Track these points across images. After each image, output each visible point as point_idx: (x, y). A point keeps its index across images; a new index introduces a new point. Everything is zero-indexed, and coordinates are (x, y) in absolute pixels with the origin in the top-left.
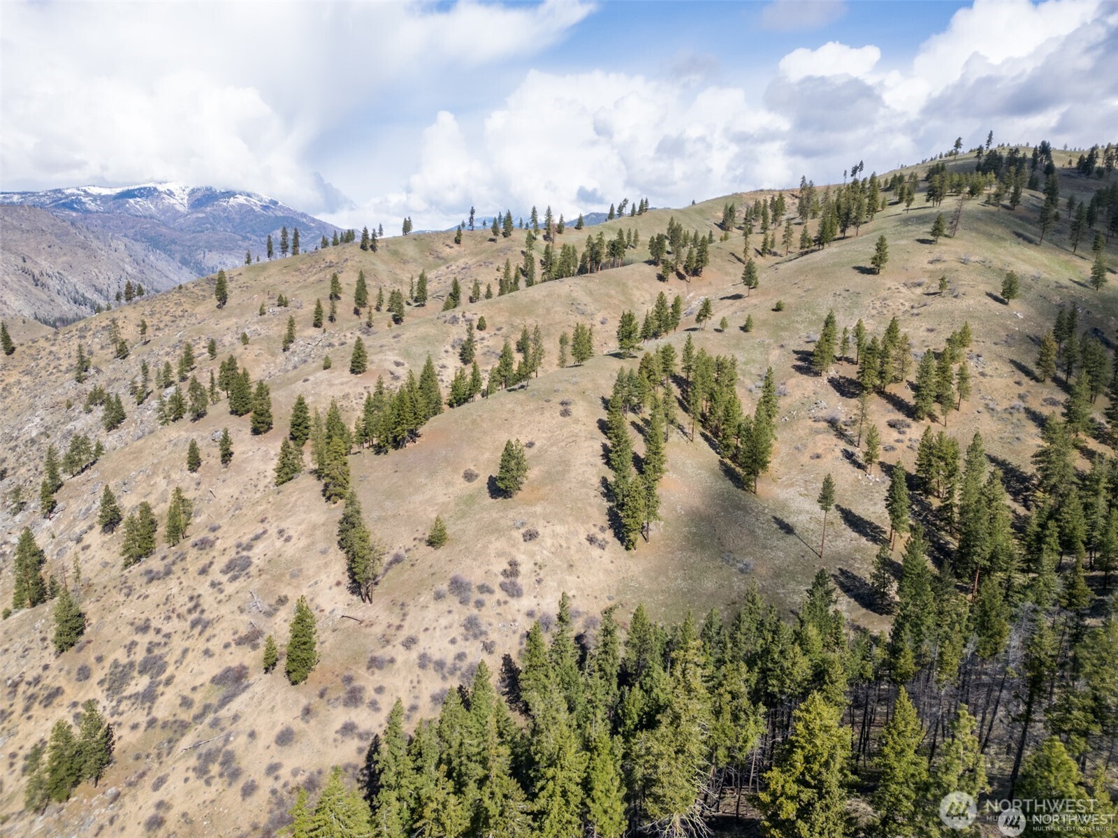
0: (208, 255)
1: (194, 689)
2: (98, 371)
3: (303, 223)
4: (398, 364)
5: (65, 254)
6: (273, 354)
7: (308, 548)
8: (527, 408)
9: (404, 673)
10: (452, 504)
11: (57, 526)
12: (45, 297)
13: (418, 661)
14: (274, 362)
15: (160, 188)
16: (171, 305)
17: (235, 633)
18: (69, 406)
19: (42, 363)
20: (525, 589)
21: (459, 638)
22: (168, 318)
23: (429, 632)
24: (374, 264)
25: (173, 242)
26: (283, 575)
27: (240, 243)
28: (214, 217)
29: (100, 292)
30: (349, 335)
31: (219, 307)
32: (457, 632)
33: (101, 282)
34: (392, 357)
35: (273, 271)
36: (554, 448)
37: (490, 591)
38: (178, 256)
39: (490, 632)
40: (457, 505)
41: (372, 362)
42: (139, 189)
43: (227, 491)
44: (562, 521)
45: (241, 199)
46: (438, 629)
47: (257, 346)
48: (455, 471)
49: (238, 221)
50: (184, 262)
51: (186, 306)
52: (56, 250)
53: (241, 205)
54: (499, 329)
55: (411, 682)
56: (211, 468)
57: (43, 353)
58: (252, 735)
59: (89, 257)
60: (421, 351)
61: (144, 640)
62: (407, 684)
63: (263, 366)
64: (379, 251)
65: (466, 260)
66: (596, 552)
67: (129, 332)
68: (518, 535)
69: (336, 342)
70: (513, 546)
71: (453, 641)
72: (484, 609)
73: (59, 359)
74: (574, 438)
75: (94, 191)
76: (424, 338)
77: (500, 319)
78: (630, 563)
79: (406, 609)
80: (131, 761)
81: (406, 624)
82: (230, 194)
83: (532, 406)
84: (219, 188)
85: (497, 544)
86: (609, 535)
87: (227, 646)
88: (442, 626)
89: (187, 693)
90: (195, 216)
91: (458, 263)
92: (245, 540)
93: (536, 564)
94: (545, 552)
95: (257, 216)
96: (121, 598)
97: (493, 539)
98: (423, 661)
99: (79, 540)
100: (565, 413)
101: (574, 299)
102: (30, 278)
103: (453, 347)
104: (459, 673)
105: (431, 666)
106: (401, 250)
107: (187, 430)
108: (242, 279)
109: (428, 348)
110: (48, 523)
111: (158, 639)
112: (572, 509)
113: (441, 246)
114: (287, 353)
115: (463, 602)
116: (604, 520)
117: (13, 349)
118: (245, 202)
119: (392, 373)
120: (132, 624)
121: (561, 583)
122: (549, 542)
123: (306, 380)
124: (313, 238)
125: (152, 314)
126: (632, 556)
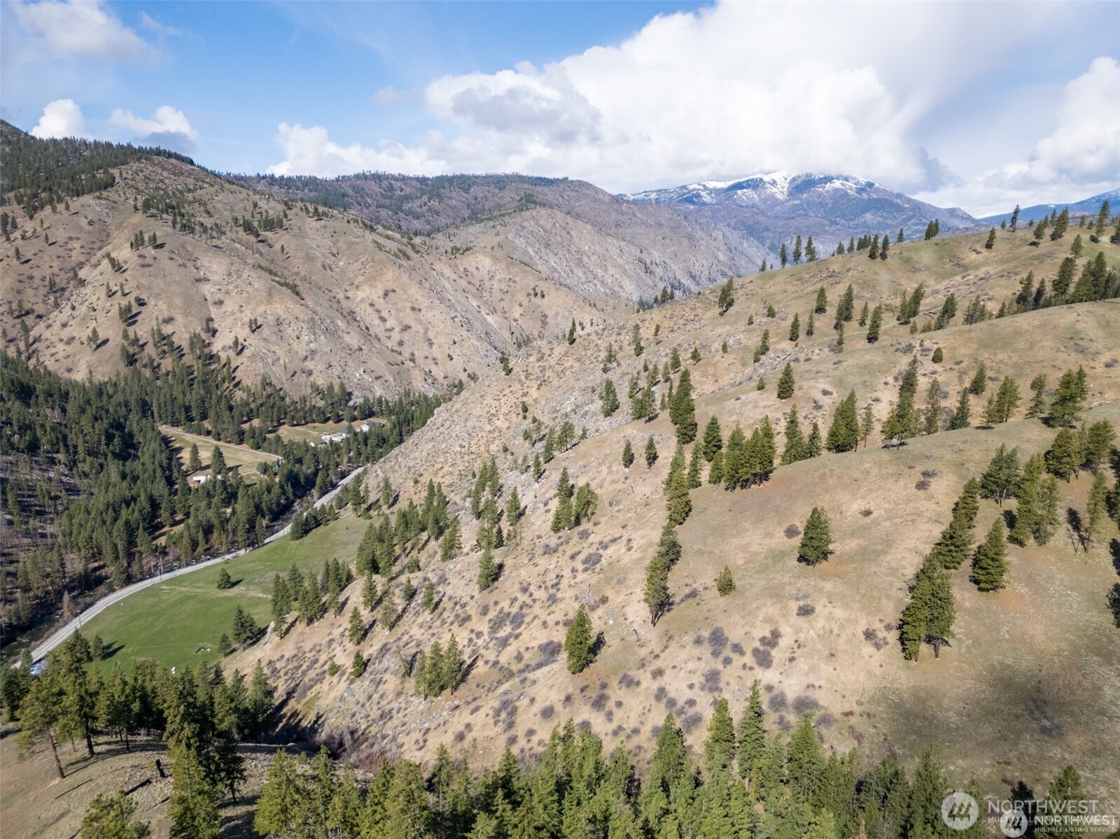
1: (527, 649)
2: (619, 365)
4: (825, 393)
5: (673, 245)
6: (744, 365)
7: (637, 561)
8: (884, 471)
9: (642, 698)
10: (762, 556)
11: (540, 489)
12: (650, 282)
13: (656, 692)
14: (743, 372)
15: (766, 178)
16: (687, 309)
17: (566, 615)
18: (593, 391)
19: (589, 353)
20: (775, 662)
21: (697, 686)
22: (682, 321)
23: (676, 670)
24: (876, 274)
25: (767, 229)
26: (612, 578)
27: (827, 228)
28: (808, 203)
29: (693, 277)
30: (817, 351)
31: (721, 314)
32: (698, 679)
33: (696, 270)
34: (823, 384)
35: (780, 279)
36: (888, 524)
37: (742, 653)
39: (724, 690)
40: (766, 558)
41: (801, 388)
42: (748, 181)
43: (643, 489)
44: (846, 606)
45: (837, 184)
46: (683, 671)
47: (733, 356)
48: (779, 523)
49: (830, 205)
51: (699, 311)
52: (668, 241)
53: (836, 190)
54: (958, 363)
55: (644, 708)
56: (639, 466)
57: (592, 345)
58: (533, 700)
59: (690, 247)
60: (857, 381)
61: (523, 598)
62: (640, 709)
63: (732, 375)
64: (889, 259)
65: (989, 268)
66: (868, 649)
67: (647, 333)
68: (794, 606)
69: (802, 357)
70: (784, 616)
71: (691, 686)
72: (729, 667)
73: (600, 351)
74: (915, 517)
75: (711, 185)
76: (866, 367)
77: (964, 351)
78: (903, 675)
79: (671, 642)
80: (474, 686)
81: (663, 656)
82: (828, 179)
83: (891, 469)
84: (818, 175)
85: (771, 609)
86: (893, 637)
87: (557, 623)
88: (688, 669)
89: (522, 650)
90: (791, 203)
91: (978, 272)
92: (606, 540)
93: (796, 641)
94: (812, 632)
95: (850, 200)
96: (526, 561)
97: (769, 604)
98: (661, 694)
99: (546, 504)
100: (921, 486)
101: (1077, 333)
102: (643, 266)
103: (896, 379)
104: (683, 716)
105: (665, 701)
106: (915, 257)
107: (638, 430)
108: (751, 287)
109: (866, 378)
110: (536, 485)
111: (529, 601)
112: (864, 596)
113: (967, 251)
114: (757, 364)
115: (715, 654)
116: (893, 617)
117: (574, 340)
118: (841, 187)
119: (815, 402)
120: (521, 583)
121: (813, 669)
122: (821, 623)
123: (738, 399)
124: (903, 219)
125: (671, 318)
126: (909, 668)
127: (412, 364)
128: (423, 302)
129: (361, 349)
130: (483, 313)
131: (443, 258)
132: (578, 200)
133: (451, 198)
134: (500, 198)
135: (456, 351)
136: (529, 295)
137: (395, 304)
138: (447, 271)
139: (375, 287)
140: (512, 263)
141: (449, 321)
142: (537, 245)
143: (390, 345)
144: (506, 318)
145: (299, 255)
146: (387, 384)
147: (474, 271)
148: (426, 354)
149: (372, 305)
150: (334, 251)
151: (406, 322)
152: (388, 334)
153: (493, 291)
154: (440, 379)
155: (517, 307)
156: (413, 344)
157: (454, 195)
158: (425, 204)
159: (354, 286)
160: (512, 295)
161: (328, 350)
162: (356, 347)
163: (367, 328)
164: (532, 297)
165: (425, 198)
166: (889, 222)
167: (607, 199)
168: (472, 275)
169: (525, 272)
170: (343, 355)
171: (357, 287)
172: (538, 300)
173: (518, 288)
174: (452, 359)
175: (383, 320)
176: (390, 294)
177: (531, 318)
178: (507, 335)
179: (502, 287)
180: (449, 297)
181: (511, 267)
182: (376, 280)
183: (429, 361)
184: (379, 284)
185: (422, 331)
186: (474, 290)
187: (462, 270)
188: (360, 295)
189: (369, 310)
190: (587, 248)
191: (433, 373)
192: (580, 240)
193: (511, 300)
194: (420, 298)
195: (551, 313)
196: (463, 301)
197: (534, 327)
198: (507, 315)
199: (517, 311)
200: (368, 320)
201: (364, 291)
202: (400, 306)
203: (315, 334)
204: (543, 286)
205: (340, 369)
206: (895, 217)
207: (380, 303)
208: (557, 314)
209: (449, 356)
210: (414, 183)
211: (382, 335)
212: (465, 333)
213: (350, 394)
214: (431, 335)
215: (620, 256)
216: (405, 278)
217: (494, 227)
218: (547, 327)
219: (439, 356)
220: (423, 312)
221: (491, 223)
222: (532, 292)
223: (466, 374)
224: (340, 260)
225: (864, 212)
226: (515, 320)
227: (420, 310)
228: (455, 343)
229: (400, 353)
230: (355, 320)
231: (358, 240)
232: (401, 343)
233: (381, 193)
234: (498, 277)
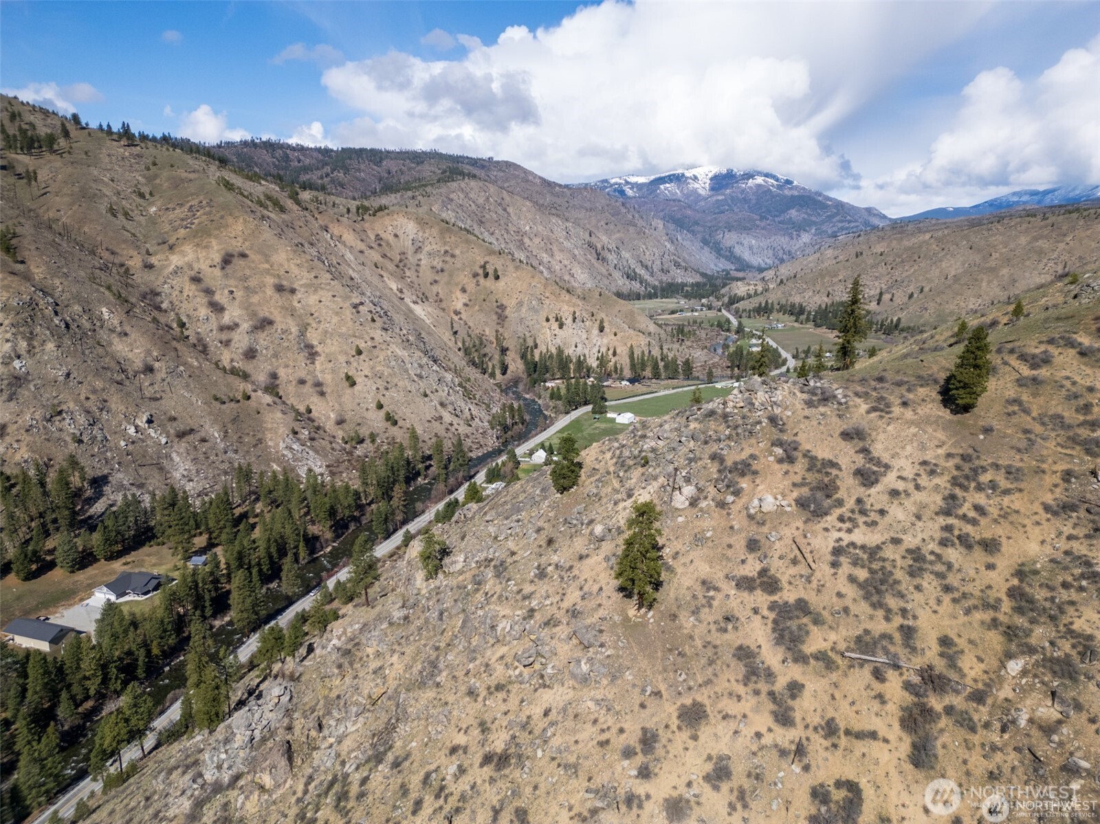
0: (727, 235)
3: (820, 202)
5: (619, 231)
12: (604, 271)
15: (688, 174)
25: (697, 223)
27: (758, 223)
28: (732, 198)
29: (646, 267)
33: (647, 258)
38: (699, 236)
42: (669, 176)
45: (759, 180)
49: (754, 202)
50: (705, 242)
52: (612, 227)
53: (759, 186)
59: (638, 233)
75: (633, 179)
82: (749, 176)
84: (739, 169)
90: (714, 199)
95: (773, 197)
102: (594, 252)
118: (763, 183)
124: (828, 216)
127: (268, 399)
128: (300, 276)
129: (149, 369)
130: (408, 300)
131: (344, 219)
132: (507, 180)
133: (359, 170)
134: (419, 171)
135: (361, 369)
136: (475, 275)
137: (245, 279)
138: (349, 237)
139: (206, 247)
140: (448, 230)
141: (348, 313)
142: (469, 221)
143: (226, 358)
144: (444, 310)
145: (66, 190)
146: (204, 448)
147: (391, 238)
148: (302, 374)
149: (196, 280)
150: (146, 190)
151: (264, 312)
152: (224, 336)
153: (421, 269)
154: (330, 426)
155: (459, 294)
156: (276, 356)
157: (362, 167)
158: (327, 175)
159: (166, 246)
160: (451, 275)
161: (61, 373)
162: (138, 364)
163: (182, 325)
164: (482, 280)
165: (328, 169)
166: (814, 219)
167: (538, 181)
168: (388, 244)
169: (467, 241)
170: (99, 384)
171: (171, 248)
172: (489, 283)
173: (458, 265)
174: (353, 384)
175: (217, 308)
176: (235, 260)
177: (481, 310)
178: (447, 336)
179: (435, 263)
180: (351, 272)
181: (447, 236)
182: (209, 235)
183: (307, 389)
184: (214, 242)
185: (294, 330)
186: (391, 267)
187: (373, 237)
188: (176, 260)
189: (190, 289)
190: (527, 228)
191: (314, 414)
192: (519, 218)
193: (448, 283)
194: (295, 270)
195: (510, 303)
196: (375, 280)
197: (486, 323)
198: (444, 305)
199: (459, 300)
200: (185, 309)
201: (183, 254)
202: (253, 283)
203: (31, 338)
204: (495, 263)
205: (82, 419)
206: (819, 214)
207: (213, 276)
208: (520, 304)
209: (348, 378)
210: (315, 154)
211: (212, 339)
212: (378, 334)
213: (99, 483)
214: (313, 337)
215: (567, 238)
216: (267, 234)
217: (413, 198)
218: (506, 324)
219: (327, 378)
220: (299, 295)
221: (410, 194)
222: (481, 271)
223: (382, 413)
224: (152, 204)
225: (789, 208)
226: (457, 313)
227: (293, 291)
228: (359, 352)
229: (245, 376)
230: (159, 308)
231: (192, 176)
232: (251, 354)
233: (274, 163)
234: (427, 248)
